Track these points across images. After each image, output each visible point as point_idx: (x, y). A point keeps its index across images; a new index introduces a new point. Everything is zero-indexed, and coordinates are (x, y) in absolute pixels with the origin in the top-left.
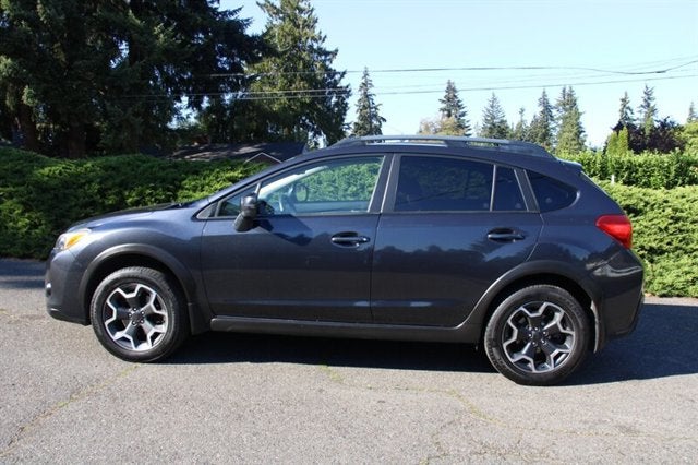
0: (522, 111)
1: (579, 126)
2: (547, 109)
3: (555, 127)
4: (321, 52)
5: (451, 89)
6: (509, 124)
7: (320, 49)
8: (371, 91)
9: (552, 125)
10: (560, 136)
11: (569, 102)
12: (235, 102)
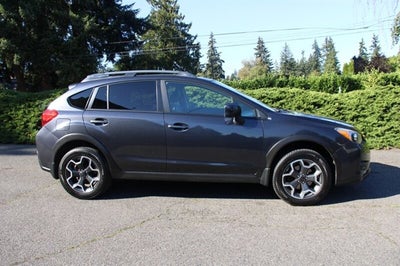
0: (303, 52)
1: (335, 59)
2: (317, 50)
3: (323, 61)
4: (182, 25)
5: (261, 42)
6: (296, 60)
7: (181, 23)
8: (215, 45)
9: (321, 59)
10: (325, 65)
11: (330, 46)
12: (135, 56)
